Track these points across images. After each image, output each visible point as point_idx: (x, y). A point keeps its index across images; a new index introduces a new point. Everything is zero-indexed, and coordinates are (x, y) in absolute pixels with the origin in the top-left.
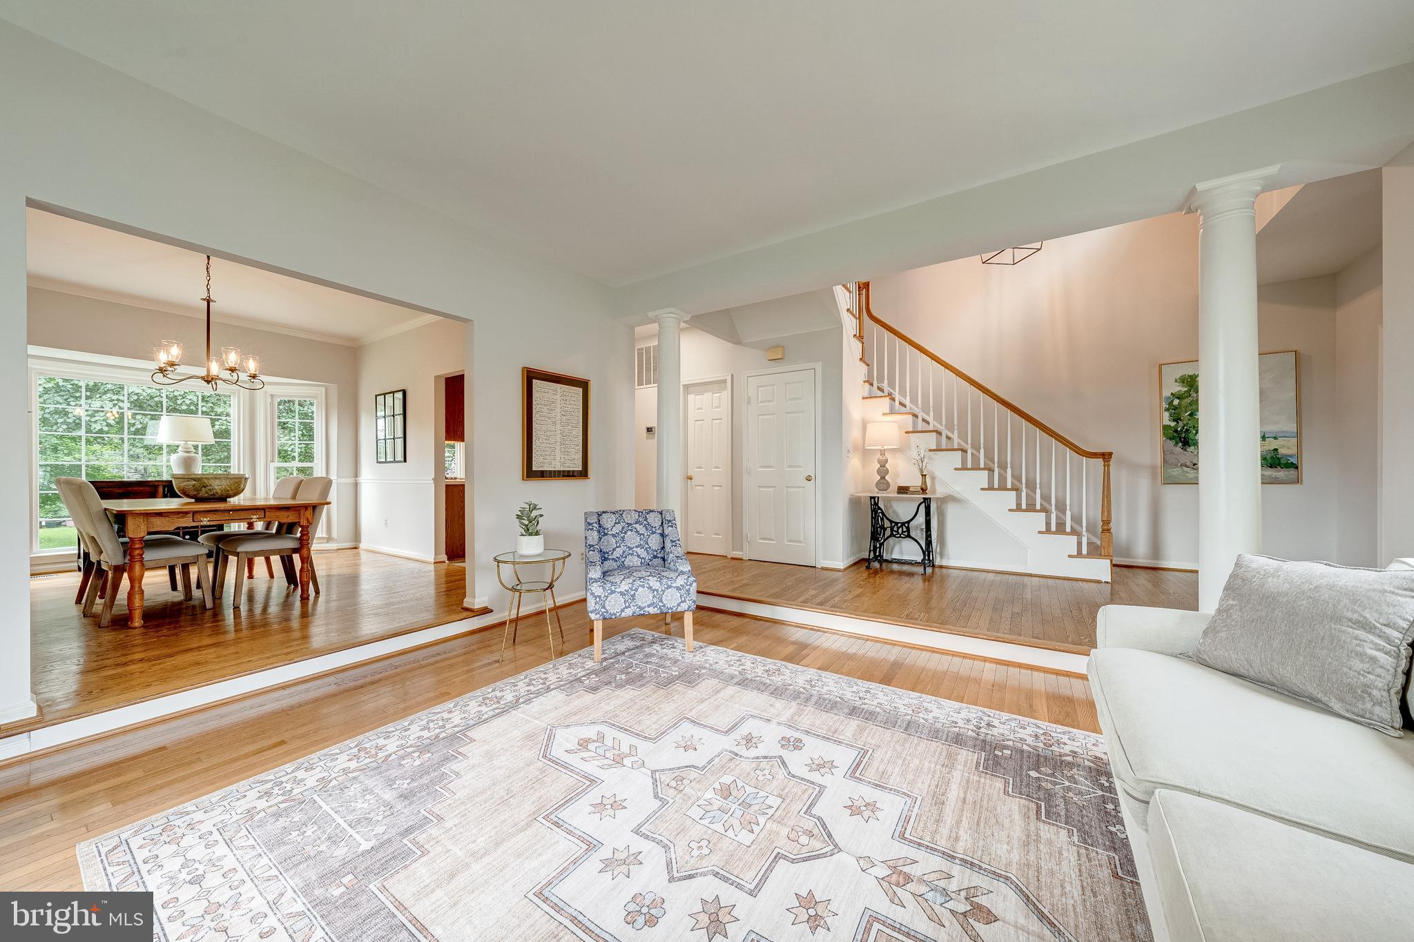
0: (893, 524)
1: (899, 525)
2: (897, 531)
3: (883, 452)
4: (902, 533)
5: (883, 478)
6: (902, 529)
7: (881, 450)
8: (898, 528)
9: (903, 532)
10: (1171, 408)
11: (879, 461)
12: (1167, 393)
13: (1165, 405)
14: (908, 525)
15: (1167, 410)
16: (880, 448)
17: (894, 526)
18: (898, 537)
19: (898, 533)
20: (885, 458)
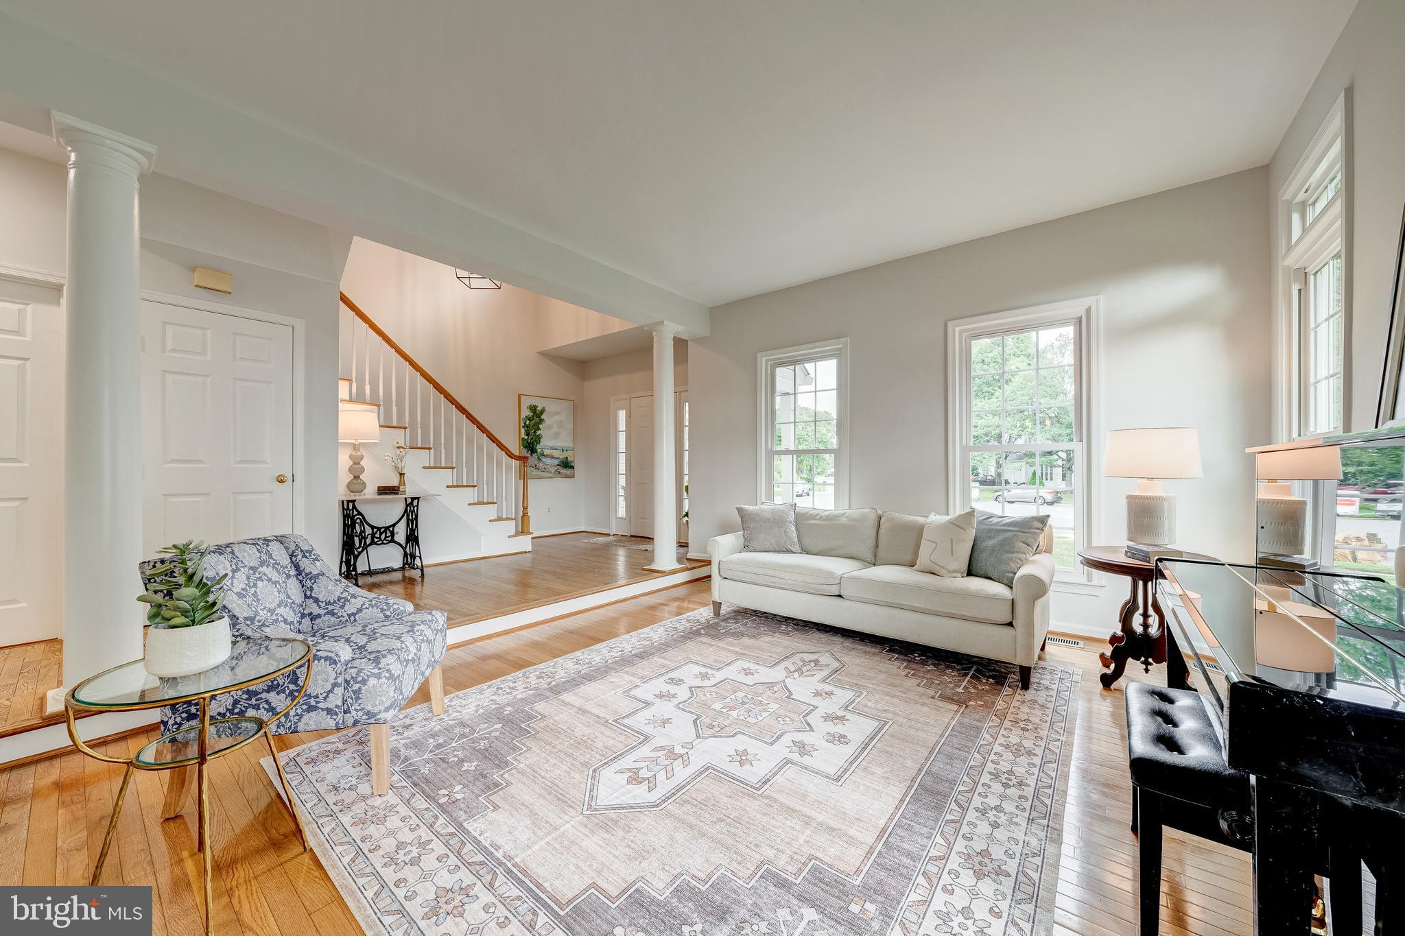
0: (375, 530)
1: (383, 530)
2: (380, 538)
3: (356, 447)
4: (385, 539)
5: (357, 477)
6: (385, 534)
7: (354, 444)
8: (381, 534)
9: (386, 537)
10: (526, 426)
11: (351, 457)
12: (523, 416)
13: (522, 424)
14: (393, 529)
15: (524, 427)
16: (353, 441)
17: (377, 532)
18: (380, 544)
19: (381, 540)
20: (359, 453)
